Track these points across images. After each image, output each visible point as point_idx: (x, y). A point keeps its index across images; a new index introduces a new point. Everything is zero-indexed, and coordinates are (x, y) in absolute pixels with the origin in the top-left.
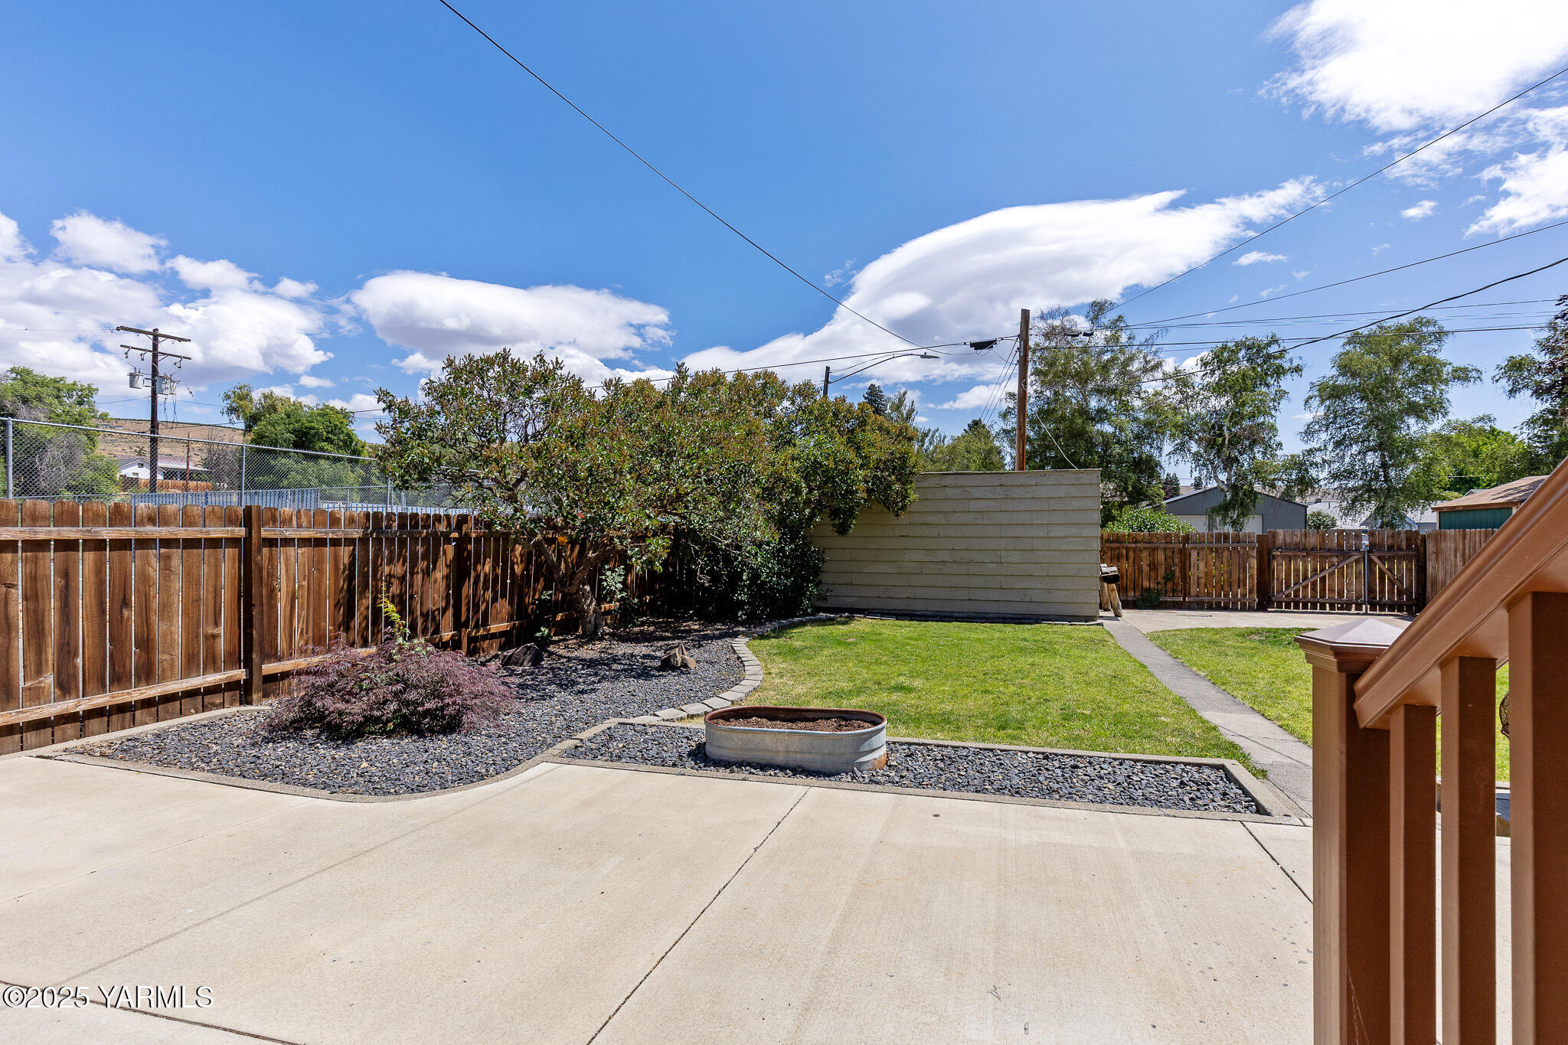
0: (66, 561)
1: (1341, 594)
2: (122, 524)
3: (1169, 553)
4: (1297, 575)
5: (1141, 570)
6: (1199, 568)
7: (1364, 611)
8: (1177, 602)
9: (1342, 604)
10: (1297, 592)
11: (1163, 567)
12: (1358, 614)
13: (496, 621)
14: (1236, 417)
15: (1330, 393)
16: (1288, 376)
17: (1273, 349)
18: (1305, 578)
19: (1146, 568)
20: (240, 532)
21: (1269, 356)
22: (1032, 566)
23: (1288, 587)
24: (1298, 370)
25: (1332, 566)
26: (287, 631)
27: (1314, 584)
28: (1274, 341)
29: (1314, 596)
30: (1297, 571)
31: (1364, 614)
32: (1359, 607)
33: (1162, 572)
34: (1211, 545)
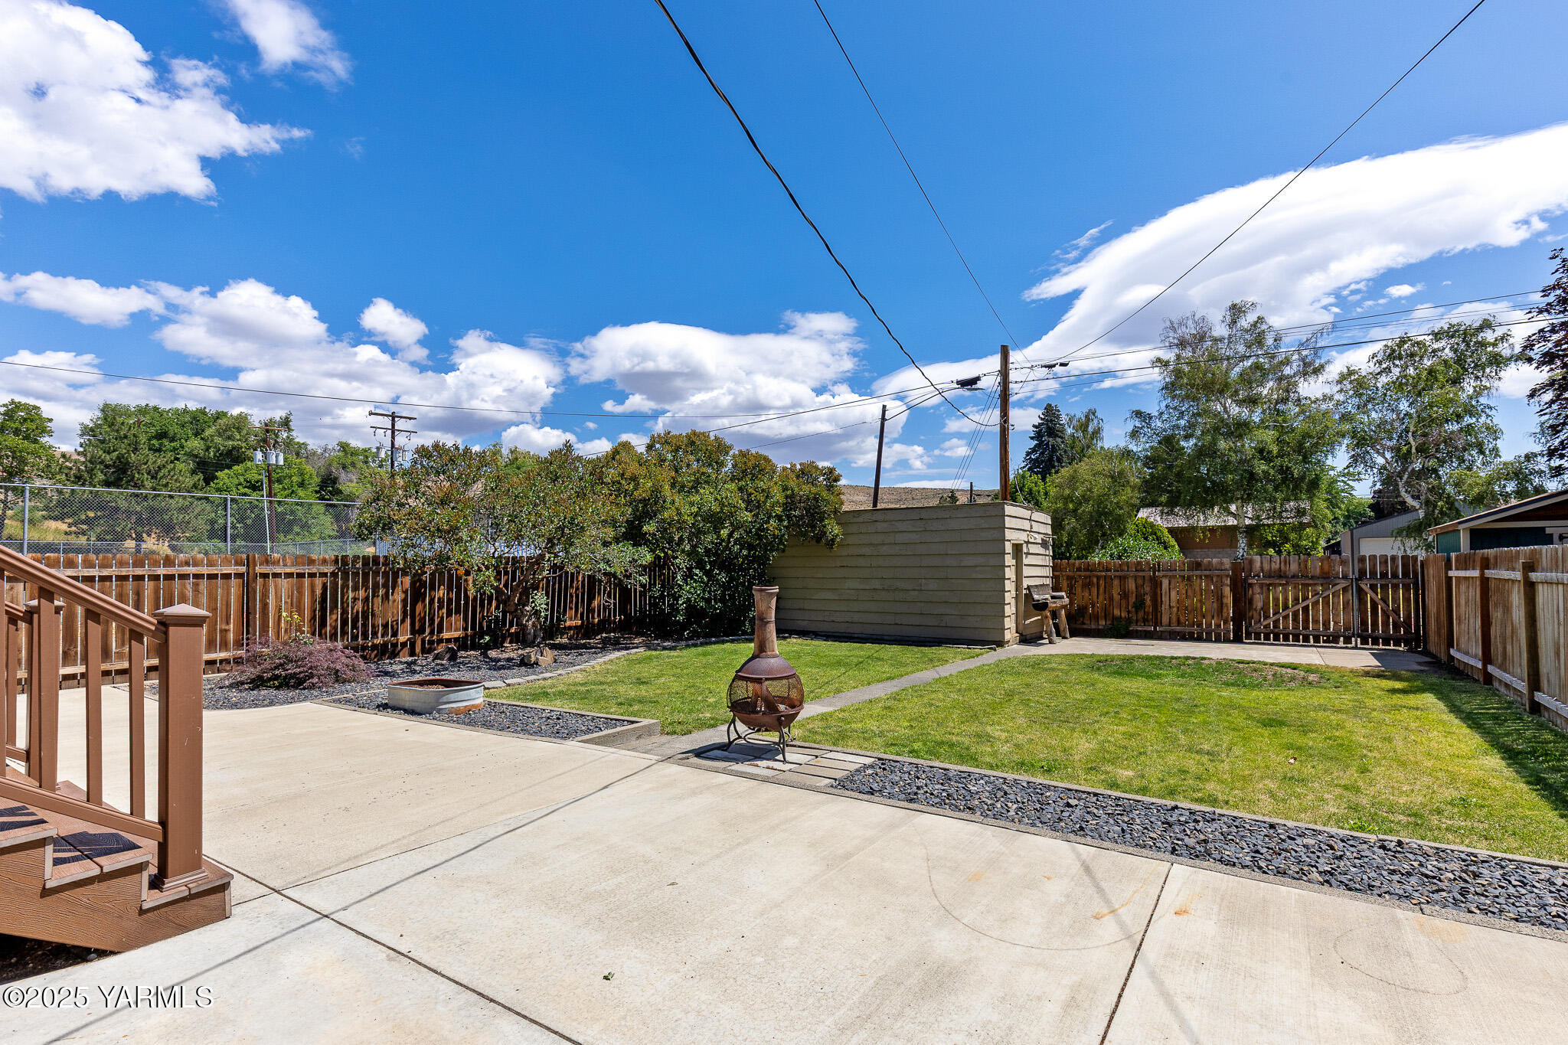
0: (138, 586)
1: (1326, 625)
2: (170, 566)
3: (1140, 582)
4: (1276, 605)
5: (1111, 599)
6: (1172, 595)
7: (1353, 645)
8: (1150, 632)
9: (1328, 637)
10: (1276, 622)
11: (1134, 595)
12: (1346, 648)
13: (449, 629)
17: (1488, 335)
18: (1286, 607)
19: (1116, 597)
20: (242, 569)
22: (947, 593)
23: (1267, 617)
25: (1316, 595)
26: (276, 630)
27: (1296, 614)
29: (1296, 627)
30: (1276, 600)
31: (1352, 648)
32: (1347, 640)
33: (1132, 599)
34: (1182, 573)
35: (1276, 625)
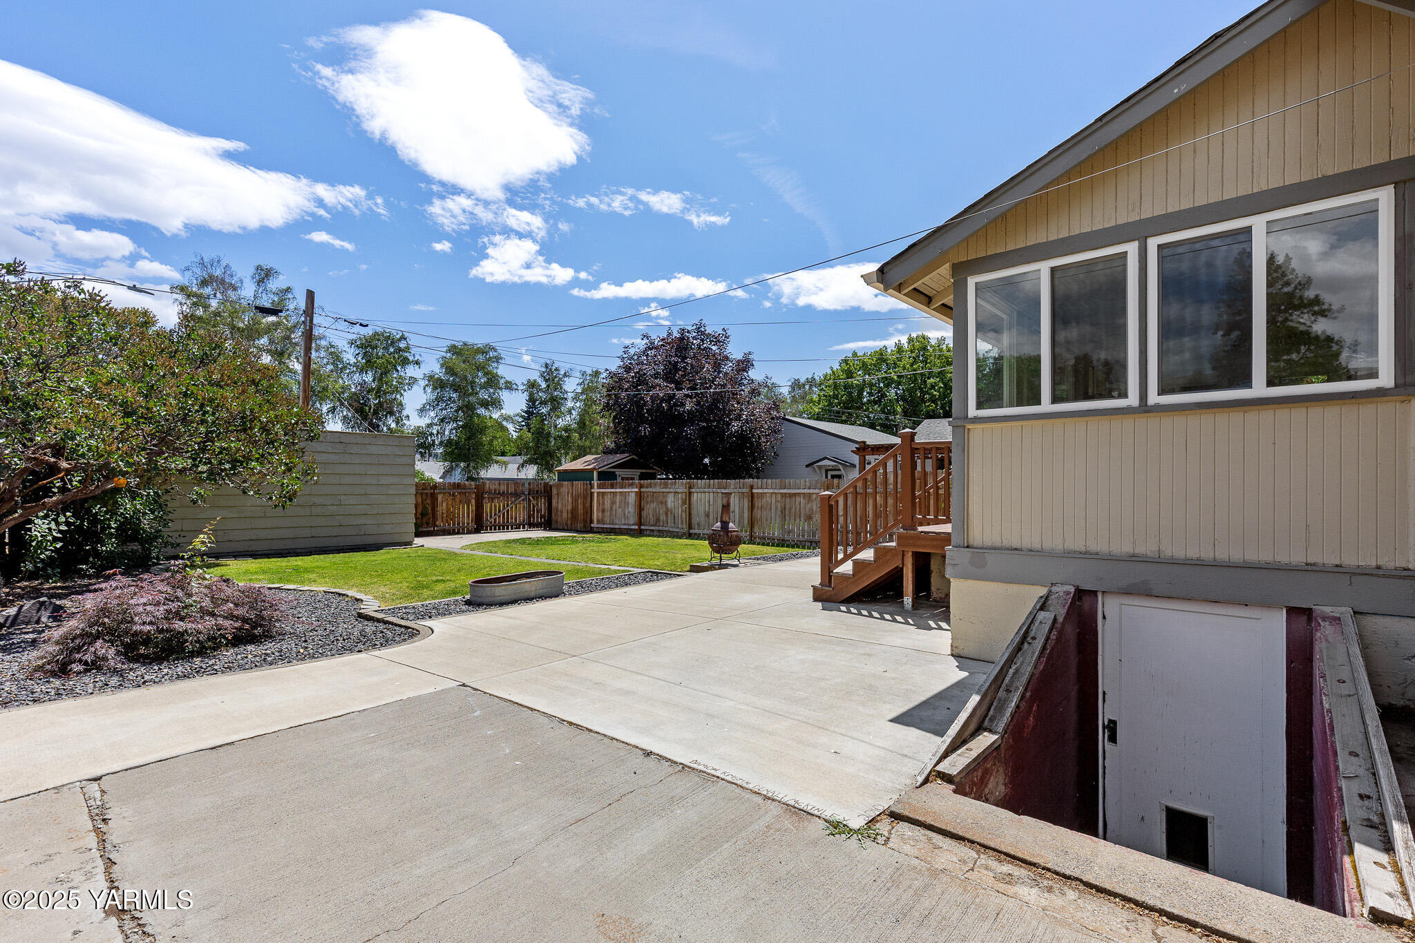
1: (515, 519)
3: (424, 497)
4: (495, 510)
6: (442, 507)
7: (526, 529)
8: (429, 531)
9: (516, 524)
10: (495, 520)
11: (421, 507)
14: (378, 392)
15: (437, 384)
16: (412, 366)
17: (402, 345)
18: (499, 511)
21: (400, 350)
22: (365, 506)
23: (491, 516)
24: (417, 363)
25: (512, 503)
27: (504, 514)
28: (403, 338)
29: (503, 522)
30: (495, 506)
31: (526, 531)
32: (524, 527)
34: (449, 490)
35: (495, 522)
